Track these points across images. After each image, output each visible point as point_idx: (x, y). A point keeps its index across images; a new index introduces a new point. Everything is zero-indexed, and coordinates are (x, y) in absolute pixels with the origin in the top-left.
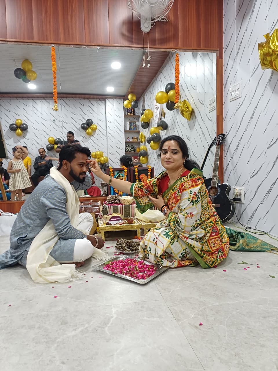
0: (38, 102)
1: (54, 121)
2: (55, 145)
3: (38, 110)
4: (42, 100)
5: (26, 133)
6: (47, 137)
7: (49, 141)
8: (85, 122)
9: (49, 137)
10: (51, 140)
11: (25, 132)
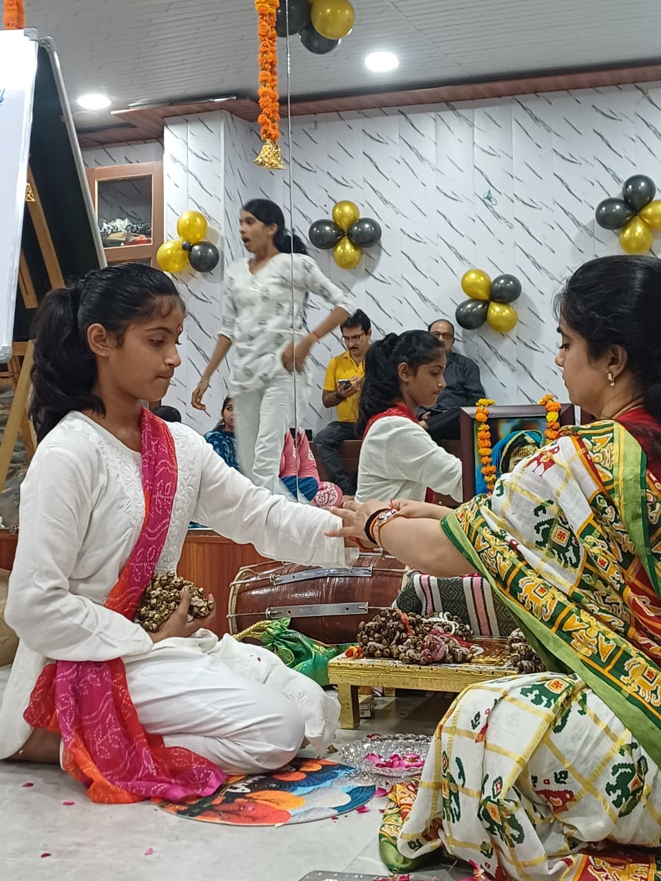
0: (426, 123)
1: (487, 201)
2: (492, 303)
3: (424, 156)
4: (440, 113)
5: (375, 256)
6: (461, 269)
7: (466, 288)
8: (616, 192)
9: (468, 268)
10: (474, 284)
11: (371, 251)
